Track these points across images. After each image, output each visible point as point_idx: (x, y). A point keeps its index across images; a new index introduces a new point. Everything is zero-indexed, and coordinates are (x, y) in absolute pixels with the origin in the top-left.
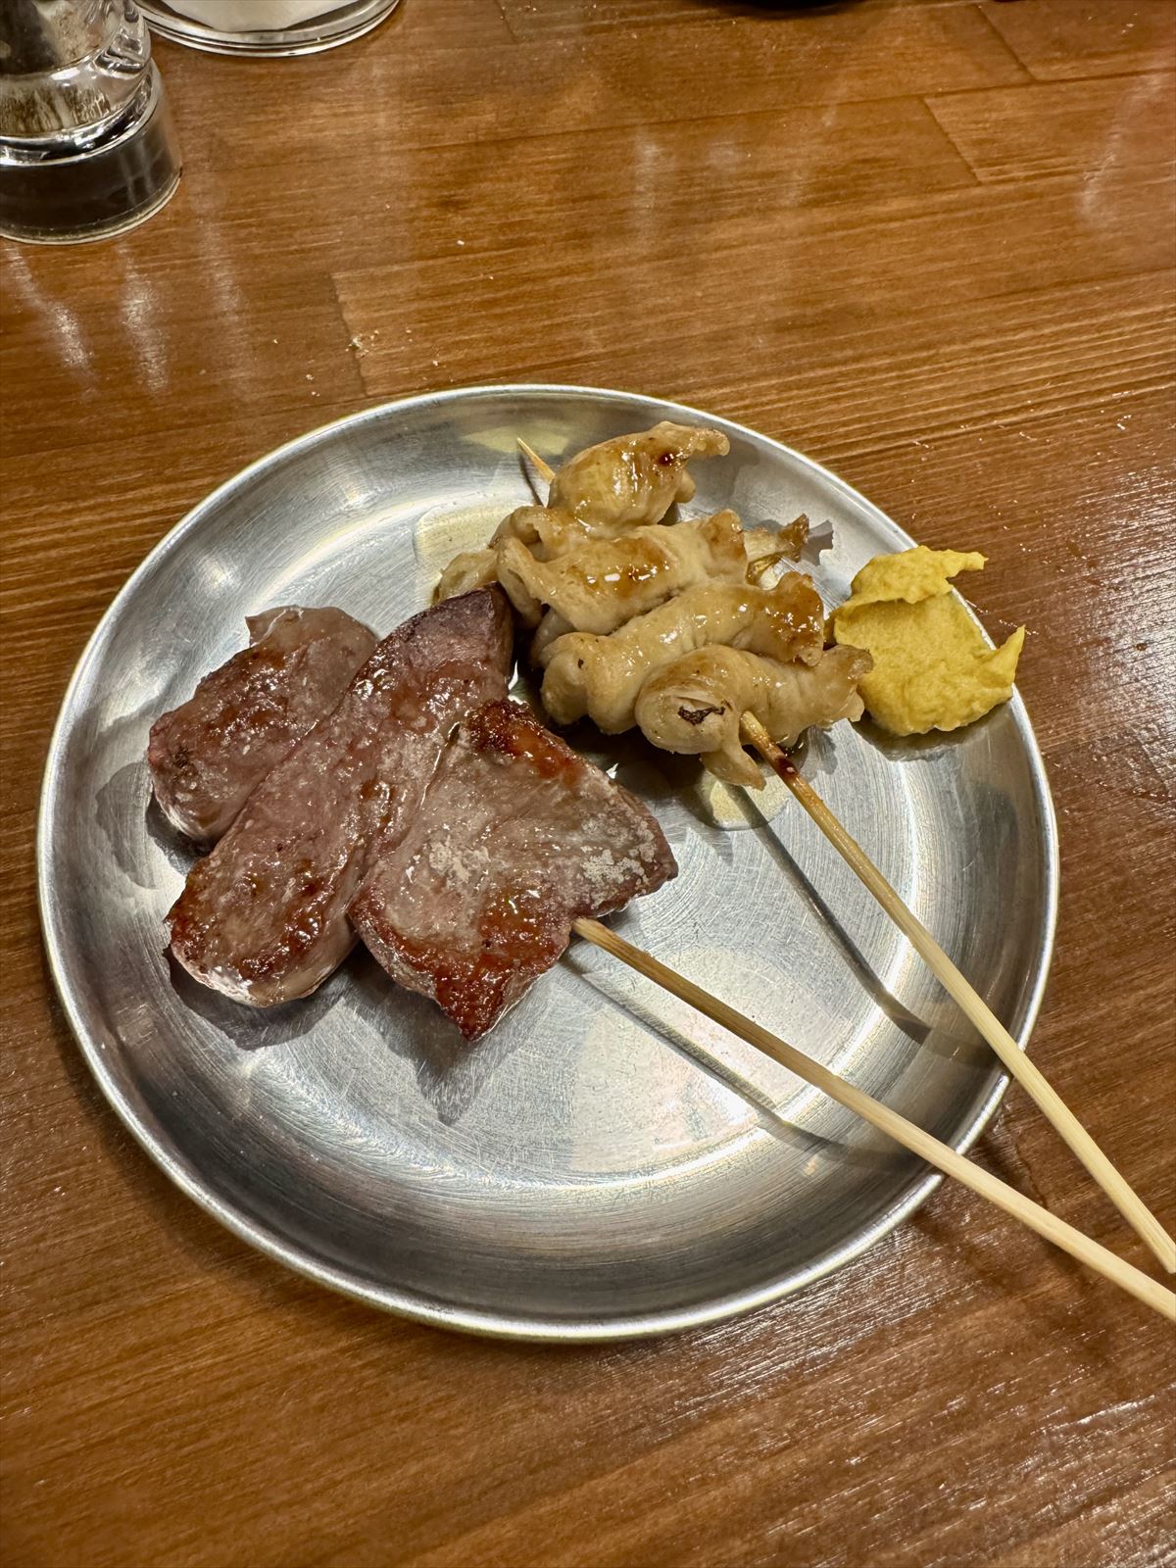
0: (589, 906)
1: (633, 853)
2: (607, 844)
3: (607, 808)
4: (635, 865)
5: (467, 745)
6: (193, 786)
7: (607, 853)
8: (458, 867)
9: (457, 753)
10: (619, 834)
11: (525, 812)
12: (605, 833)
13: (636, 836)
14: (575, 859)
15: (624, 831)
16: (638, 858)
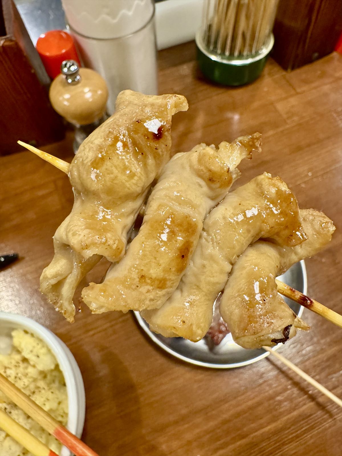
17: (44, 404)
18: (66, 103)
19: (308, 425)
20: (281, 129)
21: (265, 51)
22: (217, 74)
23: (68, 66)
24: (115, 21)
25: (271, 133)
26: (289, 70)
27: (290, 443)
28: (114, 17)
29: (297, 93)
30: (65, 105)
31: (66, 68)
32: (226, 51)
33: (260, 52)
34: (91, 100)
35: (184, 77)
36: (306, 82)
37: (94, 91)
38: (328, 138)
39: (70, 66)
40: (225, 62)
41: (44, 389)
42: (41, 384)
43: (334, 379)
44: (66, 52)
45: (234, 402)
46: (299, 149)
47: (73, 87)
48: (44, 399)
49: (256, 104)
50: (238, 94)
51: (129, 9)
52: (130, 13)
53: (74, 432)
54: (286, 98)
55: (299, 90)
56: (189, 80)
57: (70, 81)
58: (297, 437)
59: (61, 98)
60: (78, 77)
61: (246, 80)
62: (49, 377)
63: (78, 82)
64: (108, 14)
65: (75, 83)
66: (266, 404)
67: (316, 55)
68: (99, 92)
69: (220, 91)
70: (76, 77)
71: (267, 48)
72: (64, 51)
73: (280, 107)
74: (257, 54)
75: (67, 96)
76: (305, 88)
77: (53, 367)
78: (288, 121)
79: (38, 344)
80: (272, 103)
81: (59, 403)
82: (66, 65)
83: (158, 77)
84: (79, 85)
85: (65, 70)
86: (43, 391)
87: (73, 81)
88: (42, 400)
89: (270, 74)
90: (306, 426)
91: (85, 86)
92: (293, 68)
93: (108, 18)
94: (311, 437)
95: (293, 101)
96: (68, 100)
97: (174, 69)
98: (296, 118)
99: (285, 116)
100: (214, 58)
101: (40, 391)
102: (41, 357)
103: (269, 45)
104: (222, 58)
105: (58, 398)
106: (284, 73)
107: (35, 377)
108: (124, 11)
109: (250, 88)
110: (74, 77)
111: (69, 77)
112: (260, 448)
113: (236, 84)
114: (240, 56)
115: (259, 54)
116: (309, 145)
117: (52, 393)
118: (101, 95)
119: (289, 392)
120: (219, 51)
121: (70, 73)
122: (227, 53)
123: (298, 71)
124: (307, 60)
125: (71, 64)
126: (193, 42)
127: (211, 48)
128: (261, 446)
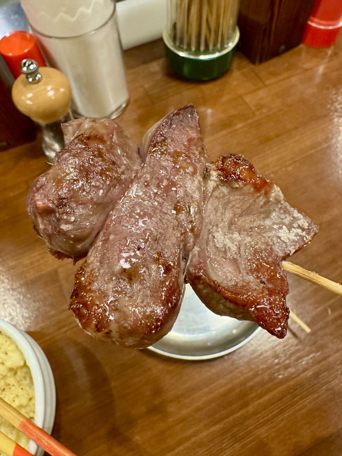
0: (289, 254)
1: (295, 225)
2: (283, 224)
3: (280, 206)
4: (299, 231)
5: (217, 179)
6: (73, 219)
7: (284, 227)
8: (229, 244)
9: (211, 184)
10: (286, 217)
11: (246, 212)
12: (280, 217)
13: (294, 218)
14: (274, 232)
15: (287, 215)
16: (299, 227)
17: (14, 401)
18: (28, 102)
19: (279, 408)
20: (249, 121)
21: (231, 45)
22: (186, 70)
23: (27, 65)
24: (73, 19)
25: (240, 125)
26: (257, 63)
27: (261, 427)
28: (73, 16)
29: (266, 86)
30: (28, 104)
31: (25, 67)
32: (191, 47)
33: (226, 46)
34: (53, 98)
35: (154, 74)
36: (274, 74)
37: (56, 90)
38: (296, 128)
39: (29, 65)
40: (192, 57)
41: (14, 385)
42: (11, 380)
43: (303, 363)
44: (28, 52)
45: (206, 390)
46: (268, 139)
47: (34, 86)
48: (14, 395)
49: (225, 98)
50: (207, 89)
51: (88, 7)
52: (89, 11)
53: (40, 425)
54: (254, 91)
55: (267, 83)
56: (159, 77)
57: (30, 80)
58: (268, 420)
59: (23, 98)
60: (39, 76)
61: (215, 74)
62: (19, 373)
63: (39, 81)
64: (66, 12)
65: (36, 82)
66: (238, 390)
67: (283, 47)
68: (62, 90)
69: (191, 86)
70: (36, 76)
71: (233, 42)
72: (26, 51)
73: (248, 99)
74: (222, 48)
75: (30, 95)
76: (273, 80)
77: (22, 363)
78: (257, 113)
79: (6, 341)
80: (241, 97)
81: (30, 399)
82: (25, 63)
83: (127, 75)
84: (41, 83)
85: (25, 69)
86: (13, 388)
87: (34, 79)
88: (12, 396)
89: (239, 68)
90: (277, 409)
91: (47, 84)
92: (261, 62)
93: (67, 17)
94: (282, 420)
95: (262, 93)
96: (30, 99)
97: (144, 67)
98: (264, 110)
99: (254, 108)
100: (182, 54)
101: (10, 388)
102: (10, 354)
103: (234, 39)
104: (189, 54)
105: (28, 394)
106: (252, 66)
107: (4, 374)
108: (82, 9)
109: (219, 82)
110: (34, 75)
111: (29, 76)
112: (233, 433)
113: (206, 79)
114: (207, 51)
115: (225, 48)
116: (277, 136)
117: (22, 389)
118: (64, 93)
119: (259, 377)
120: (185, 47)
121: (30, 71)
122: (193, 49)
123: (266, 65)
124: (275, 53)
125: (30, 63)
126: (161, 40)
127: (178, 44)
128: (233, 432)
